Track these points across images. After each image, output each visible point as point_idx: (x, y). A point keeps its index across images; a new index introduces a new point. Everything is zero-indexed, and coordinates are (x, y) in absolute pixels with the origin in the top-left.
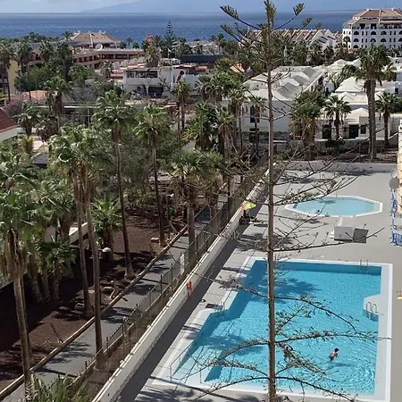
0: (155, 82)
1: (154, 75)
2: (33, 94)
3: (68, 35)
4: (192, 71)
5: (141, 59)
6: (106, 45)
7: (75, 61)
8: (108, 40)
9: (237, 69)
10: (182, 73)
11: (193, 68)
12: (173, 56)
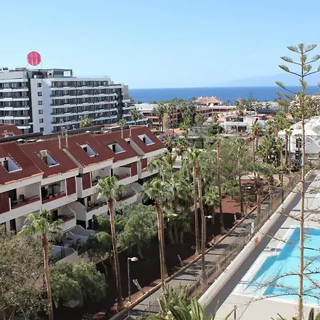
0: (241, 124)
1: (242, 120)
2: (175, 130)
3: (194, 99)
4: (264, 118)
5: (234, 112)
6: (216, 104)
7: (198, 112)
8: (217, 101)
9: (290, 117)
10: (257, 119)
11: (264, 116)
12: (253, 110)
